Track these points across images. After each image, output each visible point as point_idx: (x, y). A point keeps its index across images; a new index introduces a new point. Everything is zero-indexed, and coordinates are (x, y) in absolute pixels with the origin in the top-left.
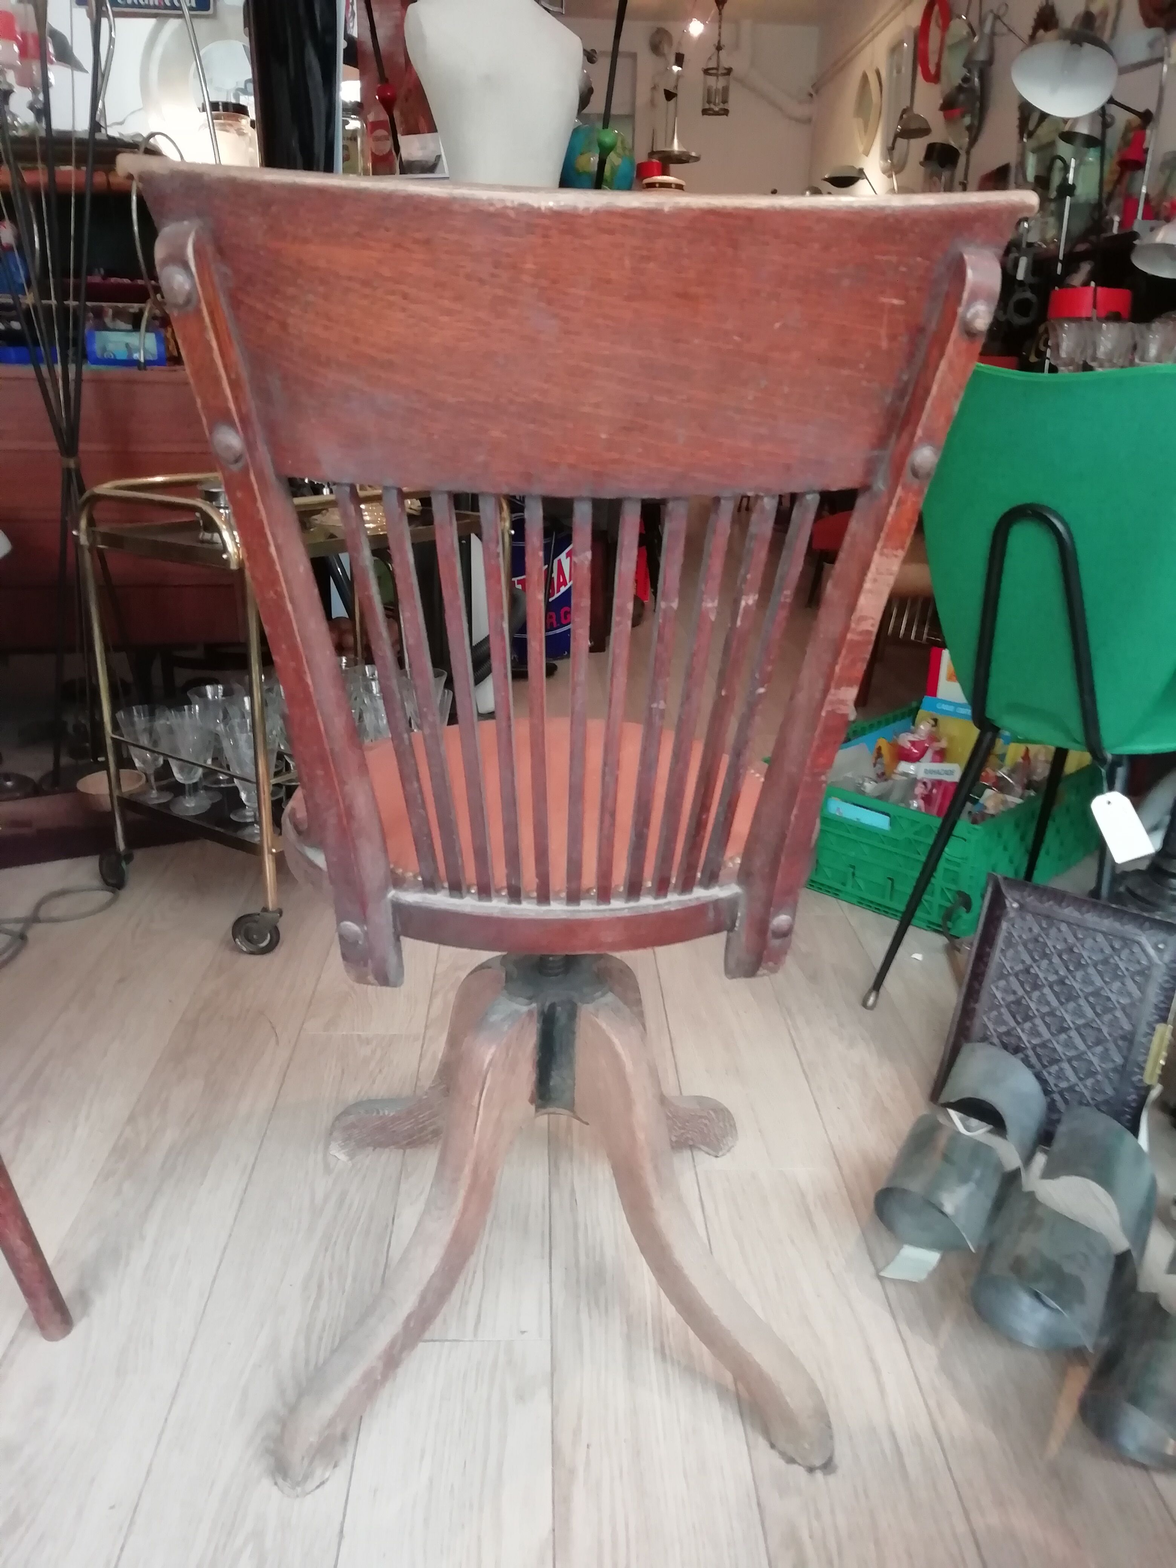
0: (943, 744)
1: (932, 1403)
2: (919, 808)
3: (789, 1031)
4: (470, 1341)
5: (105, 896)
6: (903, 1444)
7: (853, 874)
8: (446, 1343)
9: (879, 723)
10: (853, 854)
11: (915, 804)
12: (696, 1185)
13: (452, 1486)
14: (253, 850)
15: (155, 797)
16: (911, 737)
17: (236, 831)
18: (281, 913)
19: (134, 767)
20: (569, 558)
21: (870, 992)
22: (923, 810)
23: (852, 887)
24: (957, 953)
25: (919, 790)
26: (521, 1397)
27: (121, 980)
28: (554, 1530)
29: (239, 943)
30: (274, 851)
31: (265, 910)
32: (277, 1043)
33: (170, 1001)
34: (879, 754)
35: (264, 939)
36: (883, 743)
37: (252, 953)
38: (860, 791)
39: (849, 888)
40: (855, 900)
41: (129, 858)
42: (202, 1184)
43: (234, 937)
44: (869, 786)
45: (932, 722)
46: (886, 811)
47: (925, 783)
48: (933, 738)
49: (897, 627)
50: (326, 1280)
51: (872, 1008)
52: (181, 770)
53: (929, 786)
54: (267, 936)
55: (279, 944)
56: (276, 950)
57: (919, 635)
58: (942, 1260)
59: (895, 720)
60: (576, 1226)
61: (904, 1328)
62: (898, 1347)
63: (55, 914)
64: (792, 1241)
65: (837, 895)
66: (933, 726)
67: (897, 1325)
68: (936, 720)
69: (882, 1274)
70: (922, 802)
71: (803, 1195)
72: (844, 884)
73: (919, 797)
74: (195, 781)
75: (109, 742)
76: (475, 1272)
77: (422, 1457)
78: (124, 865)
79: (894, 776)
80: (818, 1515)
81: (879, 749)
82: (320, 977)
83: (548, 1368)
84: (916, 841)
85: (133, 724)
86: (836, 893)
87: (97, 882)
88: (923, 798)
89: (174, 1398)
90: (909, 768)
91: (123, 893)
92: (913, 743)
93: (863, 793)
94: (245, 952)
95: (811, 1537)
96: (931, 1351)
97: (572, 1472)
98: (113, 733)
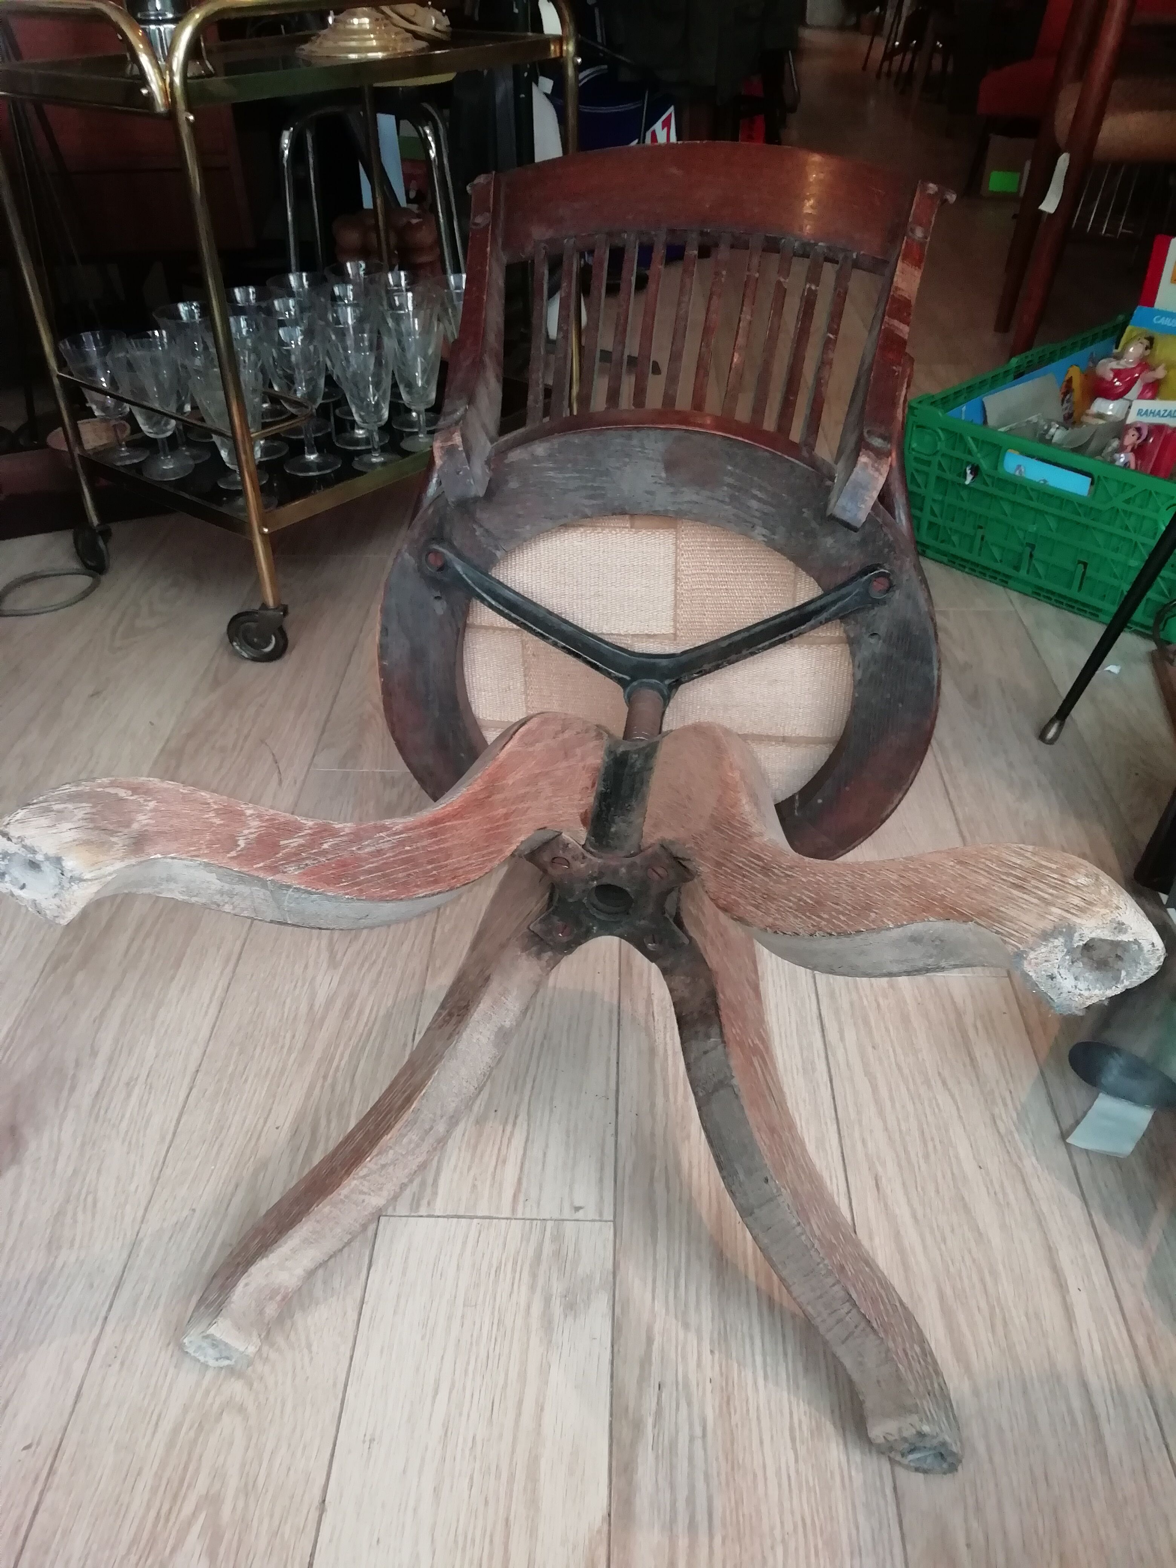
0: (1160, 373)
1: (1141, 1341)
2: (1126, 465)
3: (941, 774)
4: (507, 1219)
5: (84, 581)
6: (1098, 1400)
7: (1031, 556)
8: (475, 1221)
9: (1074, 345)
10: (1033, 528)
11: (1122, 458)
12: (813, 996)
13: (474, 1438)
14: (240, 527)
15: (125, 458)
16: (1114, 365)
17: (220, 503)
18: (285, 612)
19: (95, 417)
20: (666, 129)
21: (1052, 722)
22: (1133, 466)
23: (1028, 572)
24: (1167, 664)
25: (1130, 439)
26: (571, 1307)
27: (96, 694)
28: (609, 1515)
29: (238, 648)
30: (266, 530)
31: (264, 606)
32: (280, 782)
33: (151, 723)
34: (1068, 389)
35: (268, 643)
36: (1075, 373)
37: (254, 660)
38: (1044, 439)
39: (1023, 573)
40: (1029, 590)
41: (106, 534)
42: (173, 978)
43: (231, 641)
44: (1057, 433)
45: (1146, 342)
46: (1086, 469)
47: (1139, 430)
48: (1144, 364)
49: (1085, 218)
50: (323, 1122)
51: (1052, 742)
52: (148, 419)
53: (1145, 433)
54: (271, 638)
55: (288, 650)
56: (286, 657)
57: (1112, 229)
58: (1154, 1119)
59: (1094, 340)
60: (652, 1051)
61: (1099, 1219)
62: (1090, 1249)
63: (22, 606)
64: (944, 1083)
65: (1007, 582)
66: (1147, 348)
67: (1090, 1215)
68: (1151, 340)
69: (1069, 1140)
70: (1131, 457)
71: (959, 1015)
72: (1017, 568)
73: (1129, 448)
74: (169, 434)
75: (56, 381)
76: (516, 1117)
77: (436, 1392)
78: (101, 543)
79: (1085, 419)
80: (979, 1509)
81: (1070, 381)
82: (338, 692)
83: (609, 1265)
84: (1125, 512)
85: (84, 357)
86: (1004, 580)
87: (75, 565)
88: (1133, 450)
89: (117, 1288)
90: (1109, 408)
91: (104, 578)
92: (1117, 373)
93: (1049, 442)
94: (247, 659)
95: (968, 1546)
96: (1138, 1256)
97: (637, 1426)
98: (60, 370)
